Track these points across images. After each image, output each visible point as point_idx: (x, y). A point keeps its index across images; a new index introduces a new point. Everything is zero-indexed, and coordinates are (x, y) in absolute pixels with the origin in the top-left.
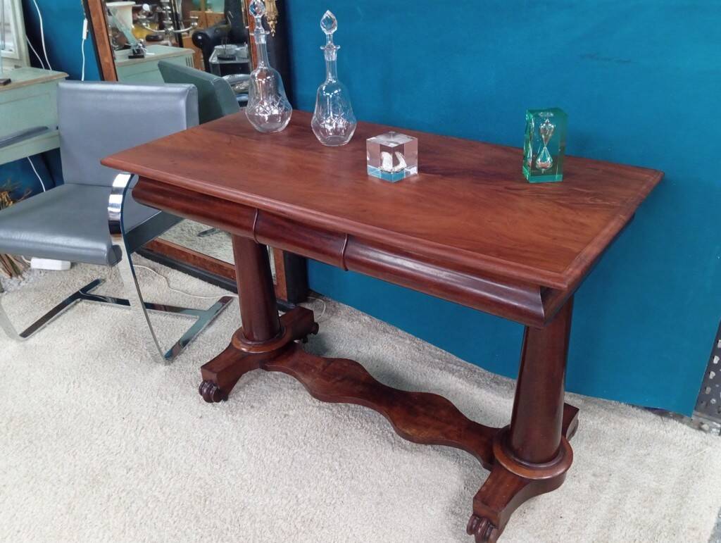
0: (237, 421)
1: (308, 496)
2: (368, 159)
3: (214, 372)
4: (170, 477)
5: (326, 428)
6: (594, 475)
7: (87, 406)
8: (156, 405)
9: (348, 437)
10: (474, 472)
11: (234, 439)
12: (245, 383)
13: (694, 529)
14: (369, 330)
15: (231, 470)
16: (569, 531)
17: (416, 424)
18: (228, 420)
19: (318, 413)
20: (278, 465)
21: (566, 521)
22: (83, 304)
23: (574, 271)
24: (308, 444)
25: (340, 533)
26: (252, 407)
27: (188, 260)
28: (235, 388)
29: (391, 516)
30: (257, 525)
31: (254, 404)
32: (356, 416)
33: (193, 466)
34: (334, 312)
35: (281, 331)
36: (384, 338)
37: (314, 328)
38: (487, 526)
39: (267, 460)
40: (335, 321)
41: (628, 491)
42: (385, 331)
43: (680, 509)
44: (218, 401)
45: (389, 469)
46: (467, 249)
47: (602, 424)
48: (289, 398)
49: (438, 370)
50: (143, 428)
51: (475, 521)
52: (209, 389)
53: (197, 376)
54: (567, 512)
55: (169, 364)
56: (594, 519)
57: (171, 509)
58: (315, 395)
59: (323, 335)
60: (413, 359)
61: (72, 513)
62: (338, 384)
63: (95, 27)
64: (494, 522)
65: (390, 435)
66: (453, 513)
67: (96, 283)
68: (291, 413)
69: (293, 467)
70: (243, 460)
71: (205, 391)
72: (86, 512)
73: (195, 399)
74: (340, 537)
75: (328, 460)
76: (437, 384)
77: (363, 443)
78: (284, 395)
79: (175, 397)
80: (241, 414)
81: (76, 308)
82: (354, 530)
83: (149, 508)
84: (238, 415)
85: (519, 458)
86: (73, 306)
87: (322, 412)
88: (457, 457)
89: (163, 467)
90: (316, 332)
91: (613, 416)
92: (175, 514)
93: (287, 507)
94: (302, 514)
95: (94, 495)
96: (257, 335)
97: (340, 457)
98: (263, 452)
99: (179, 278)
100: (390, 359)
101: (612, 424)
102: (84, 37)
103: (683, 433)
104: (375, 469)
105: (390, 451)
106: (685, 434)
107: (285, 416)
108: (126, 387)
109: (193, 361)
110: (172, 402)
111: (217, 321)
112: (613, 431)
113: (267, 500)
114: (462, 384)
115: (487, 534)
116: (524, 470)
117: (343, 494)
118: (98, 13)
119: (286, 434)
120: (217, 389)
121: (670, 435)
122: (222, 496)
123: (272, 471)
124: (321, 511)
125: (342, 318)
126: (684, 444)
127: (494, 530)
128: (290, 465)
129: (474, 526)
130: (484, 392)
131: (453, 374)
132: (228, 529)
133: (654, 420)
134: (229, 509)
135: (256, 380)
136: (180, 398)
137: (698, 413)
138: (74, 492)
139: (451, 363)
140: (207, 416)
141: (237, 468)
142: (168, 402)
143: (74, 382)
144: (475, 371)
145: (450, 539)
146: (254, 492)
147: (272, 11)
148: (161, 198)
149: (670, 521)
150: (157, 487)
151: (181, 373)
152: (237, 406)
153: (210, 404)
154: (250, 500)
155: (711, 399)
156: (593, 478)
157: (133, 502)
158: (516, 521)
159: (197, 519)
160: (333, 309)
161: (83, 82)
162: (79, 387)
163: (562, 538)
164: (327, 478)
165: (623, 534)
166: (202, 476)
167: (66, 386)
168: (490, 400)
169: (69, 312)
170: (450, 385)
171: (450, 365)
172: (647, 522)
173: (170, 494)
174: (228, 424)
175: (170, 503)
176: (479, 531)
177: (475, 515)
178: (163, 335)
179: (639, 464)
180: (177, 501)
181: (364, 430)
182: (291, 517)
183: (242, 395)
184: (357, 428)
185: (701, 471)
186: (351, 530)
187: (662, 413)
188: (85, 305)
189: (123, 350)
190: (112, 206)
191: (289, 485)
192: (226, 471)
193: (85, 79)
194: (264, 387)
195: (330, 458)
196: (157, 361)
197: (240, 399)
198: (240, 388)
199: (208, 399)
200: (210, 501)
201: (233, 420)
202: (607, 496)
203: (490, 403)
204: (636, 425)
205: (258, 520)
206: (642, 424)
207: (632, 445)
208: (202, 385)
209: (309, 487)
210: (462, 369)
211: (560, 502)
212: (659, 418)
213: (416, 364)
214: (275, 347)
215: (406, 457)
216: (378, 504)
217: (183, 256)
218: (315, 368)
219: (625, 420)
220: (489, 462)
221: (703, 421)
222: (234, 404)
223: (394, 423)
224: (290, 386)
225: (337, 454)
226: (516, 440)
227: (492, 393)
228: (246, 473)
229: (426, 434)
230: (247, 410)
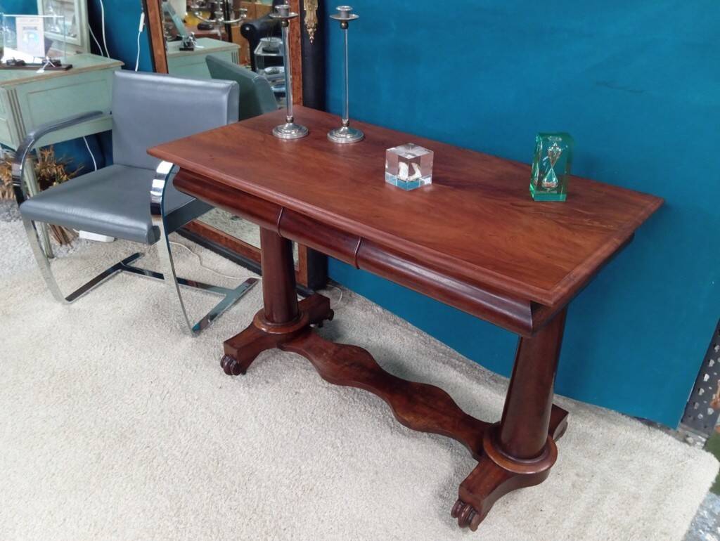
0: (252, 394)
1: (310, 468)
2: (387, 167)
3: (235, 348)
4: (189, 438)
5: (333, 407)
6: (577, 475)
7: (120, 368)
8: (181, 373)
9: (352, 418)
10: (465, 461)
11: (248, 410)
12: (263, 360)
13: (665, 534)
14: (380, 320)
15: (243, 438)
16: (547, 523)
17: (415, 412)
18: (244, 393)
19: (326, 394)
20: (285, 437)
21: (545, 515)
22: (123, 275)
23: (561, 289)
24: (315, 421)
25: (336, 504)
26: (267, 382)
27: (220, 242)
28: (253, 364)
29: (384, 493)
30: (262, 490)
31: (269, 380)
32: (360, 399)
33: (209, 431)
34: (349, 301)
35: (299, 315)
36: (393, 329)
37: (329, 314)
38: (470, 511)
39: (276, 431)
40: (350, 309)
41: (609, 493)
42: (395, 323)
43: (655, 514)
44: (237, 374)
45: (387, 451)
46: (466, 261)
47: (591, 427)
48: (301, 377)
49: (441, 364)
50: (168, 393)
51: (460, 506)
52: (229, 363)
53: (220, 351)
54: (547, 506)
55: (196, 337)
56: (572, 515)
57: (188, 467)
58: (324, 377)
59: (337, 322)
60: (418, 351)
61: (100, 463)
62: (346, 369)
63: (151, 21)
64: (477, 508)
65: (390, 419)
66: (441, 496)
67: (136, 256)
68: (302, 391)
69: (299, 441)
70: (255, 430)
71: (226, 364)
72: (114, 463)
73: (217, 370)
74: (335, 508)
75: (332, 437)
76: (439, 377)
77: (364, 425)
78: (297, 374)
79: (199, 367)
80: (257, 388)
81: (117, 278)
82: (349, 503)
83: (168, 465)
84: (253, 389)
85: (506, 452)
86: (114, 276)
87: (330, 393)
88: (450, 446)
89: (183, 430)
90: (331, 318)
91: (603, 422)
92: (191, 472)
93: (291, 476)
94: (304, 483)
95: (121, 449)
96: (276, 317)
97: (343, 435)
98: (273, 425)
99: (211, 257)
100: (398, 349)
101: (601, 430)
102: (141, 29)
103: (667, 443)
104: (374, 450)
105: (388, 434)
106: (669, 445)
107: (296, 393)
108: (155, 354)
109: (218, 335)
110: (196, 371)
111: (242, 300)
112: (601, 436)
113: (274, 468)
114: (462, 379)
115: (470, 518)
116: (510, 464)
117: (342, 470)
118: (155, 9)
119: (296, 410)
120: (237, 364)
121: (655, 444)
122: (234, 461)
123: (280, 442)
124: (320, 483)
125: (356, 307)
126: (668, 454)
127: (476, 516)
128: (296, 438)
129: (458, 510)
130: (482, 388)
131: (455, 368)
132: (236, 491)
133: (641, 428)
134: (239, 474)
135: (273, 358)
136: (202, 369)
137: (686, 426)
138: (103, 444)
139: (454, 358)
140: (226, 387)
141: (249, 436)
142: (192, 371)
143: (110, 345)
144: (476, 368)
145: (436, 519)
146: (262, 459)
147: (312, 19)
148: (198, 187)
149: (644, 524)
150: (176, 447)
151: (205, 345)
152: (253, 380)
153: (229, 377)
154: (258, 467)
155: (698, 414)
156: (575, 478)
157: (155, 457)
158: (499, 510)
159: (210, 478)
160: (349, 298)
161: (136, 73)
162: (114, 350)
163: (540, 529)
164: (329, 453)
165: (598, 531)
166: (218, 441)
167: (103, 349)
168: (487, 396)
169: (110, 281)
170: (451, 378)
171: (454, 360)
172: (622, 522)
173: (187, 453)
174: (245, 395)
175: (187, 462)
176: (463, 515)
177: (460, 500)
178: (192, 309)
179: (622, 469)
180: (193, 460)
181: (366, 413)
182: (294, 485)
183: (259, 371)
184: (360, 411)
185: (679, 481)
186: (347, 502)
187: (650, 423)
188: (125, 276)
189: (156, 320)
190: (155, 190)
191: (294, 457)
192: (238, 438)
193: (138, 70)
194: (280, 365)
195: (333, 436)
196: (184, 333)
197: (257, 374)
198: (258, 364)
199: (228, 371)
200: (223, 465)
201: (249, 393)
202: (587, 495)
203: (487, 398)
204: (623, 433)
205: (263, 485)
206: (629, 432)
207: (617, 450)
208: (224, 359)
209: (312, 460)
210: (464, 365)
211: (542, 497)
212: (647, 427)
213: (420, 356)
214: (291, 330)
215: (404, 441)
216: (373, 481)
217: (216, 238)
218: (327, 352)
219: (614, 426)
220: (478, 453)
221: (690, 434)
222: (251, 379)
223: (395, 409)
224: (302, 365)
225: (339, 433)
226: (504, 436)
227: (490, 389)
228: (256, 442)
229: (422, 422)
230: (262, 384)
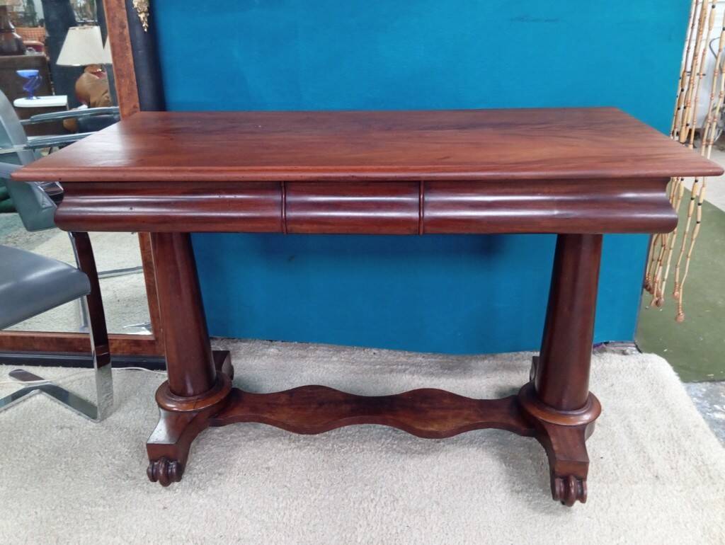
0: (215, 495)
5: (324, 464)
9: (356, 464)
18: (203, 498)
21: (608, 459)
24: (320, 487)
26: (220, 474)
31: (220, 471)
36: (307, 363)
38: (577, 483)
43: (674, 416)
48: (255, 450)
49: (387, 375)
51: (561, 484)
54: (602, 452)
56: (625, 449)
60: (352, 373)
62: (317, 411)
64: (583, 475)
77: (376, 464)
78: (247, 449)
79: (108, 498)
80: (213, 486)
85: (561, 410)
105: (409, 461)
106: (622, 361)
107: (268, 469)
110: (109, 505)
115: (579, 491)
116: (574, 418)
119: (286, 487)
120: (178, 464)
129: (563, 489)
131: (404, 373)
136: (116, 498)
137: (613, 344)
142: (104, 506)
149: (676, 428)
152: (200, 480)
153: (163, 490)
163: (618, 474)
165: (656, 451)
172: (662, 435)
174: (206, 500)
177: (559, 477)
179: (614, 394)
181: (366, 452)
184: (357, 453)
185: (659, 383)
199: (167, 480)
201: (209, 495)
220: (530, 426)
222: (195, 479)
225: (360, 485)
230: (216, 479)
